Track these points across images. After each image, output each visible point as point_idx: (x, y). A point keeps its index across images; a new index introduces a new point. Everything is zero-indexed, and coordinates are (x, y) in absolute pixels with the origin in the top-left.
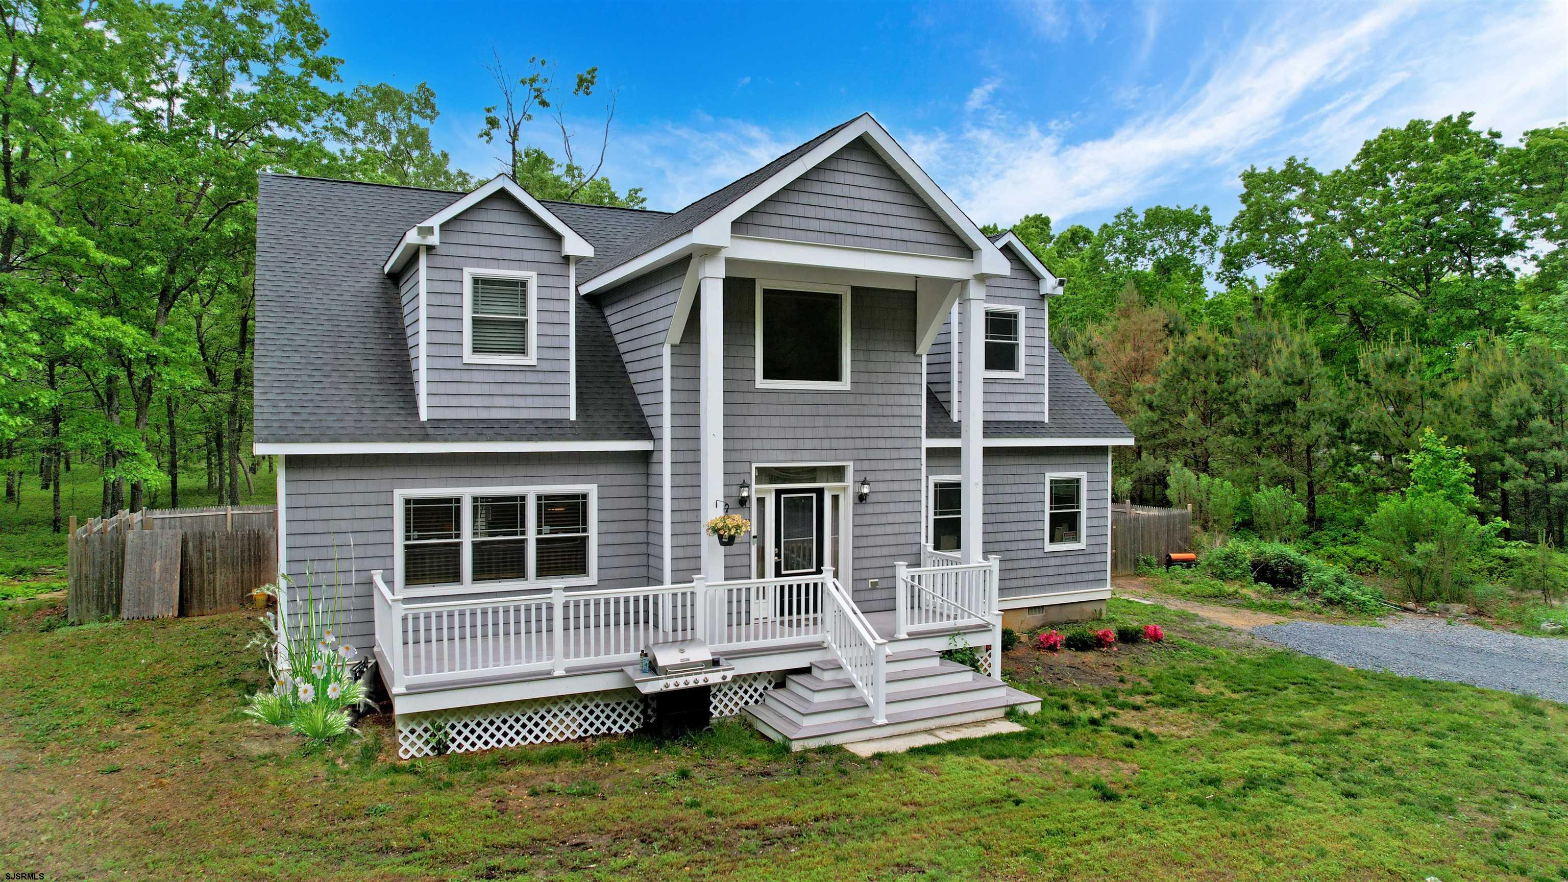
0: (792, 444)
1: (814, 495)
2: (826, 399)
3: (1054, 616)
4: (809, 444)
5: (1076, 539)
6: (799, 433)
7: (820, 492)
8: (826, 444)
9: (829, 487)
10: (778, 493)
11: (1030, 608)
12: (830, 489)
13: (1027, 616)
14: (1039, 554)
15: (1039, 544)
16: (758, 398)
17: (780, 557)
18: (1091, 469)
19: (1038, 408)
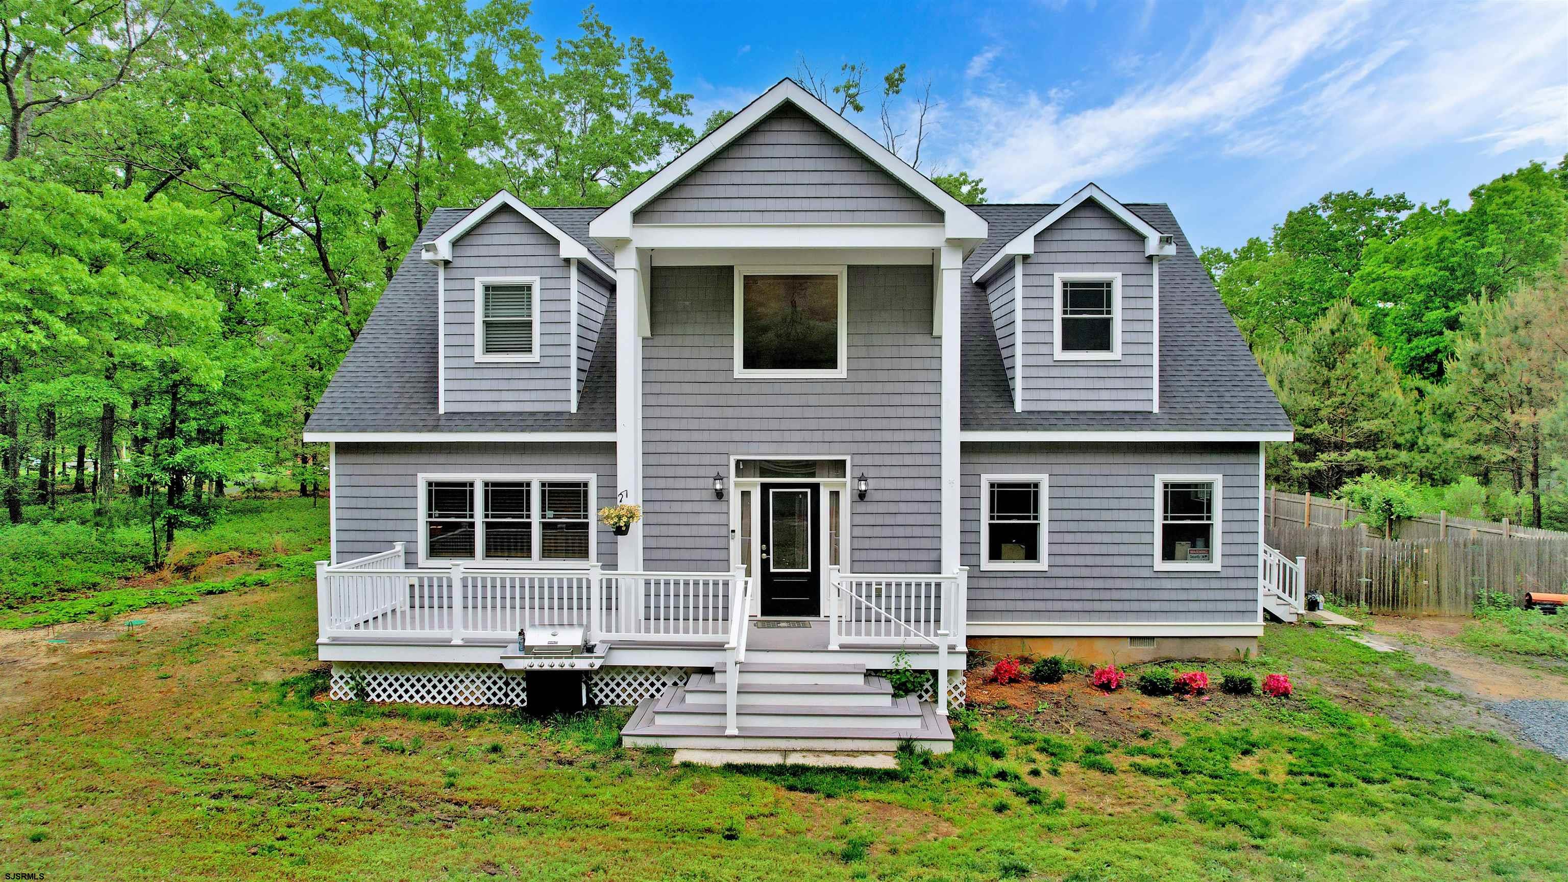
0: (776, 436)
1: (809, 491)
2: (818, 388)
3: (1168, 651)
4: (797, 436)
5: (1208, 557)
6: (785, 424)
7: (815, 488)
8: (818, 436)
9: (826, 483)
10: (765, 488)
11: (1132, 638)
12: (826, 484)
13: (1127, 646)
14: (1146, 573)
15: (1146, 561)
16: (736, 389)
17: (767, 552)
18: (1230, 470)
19: (1142, 395)
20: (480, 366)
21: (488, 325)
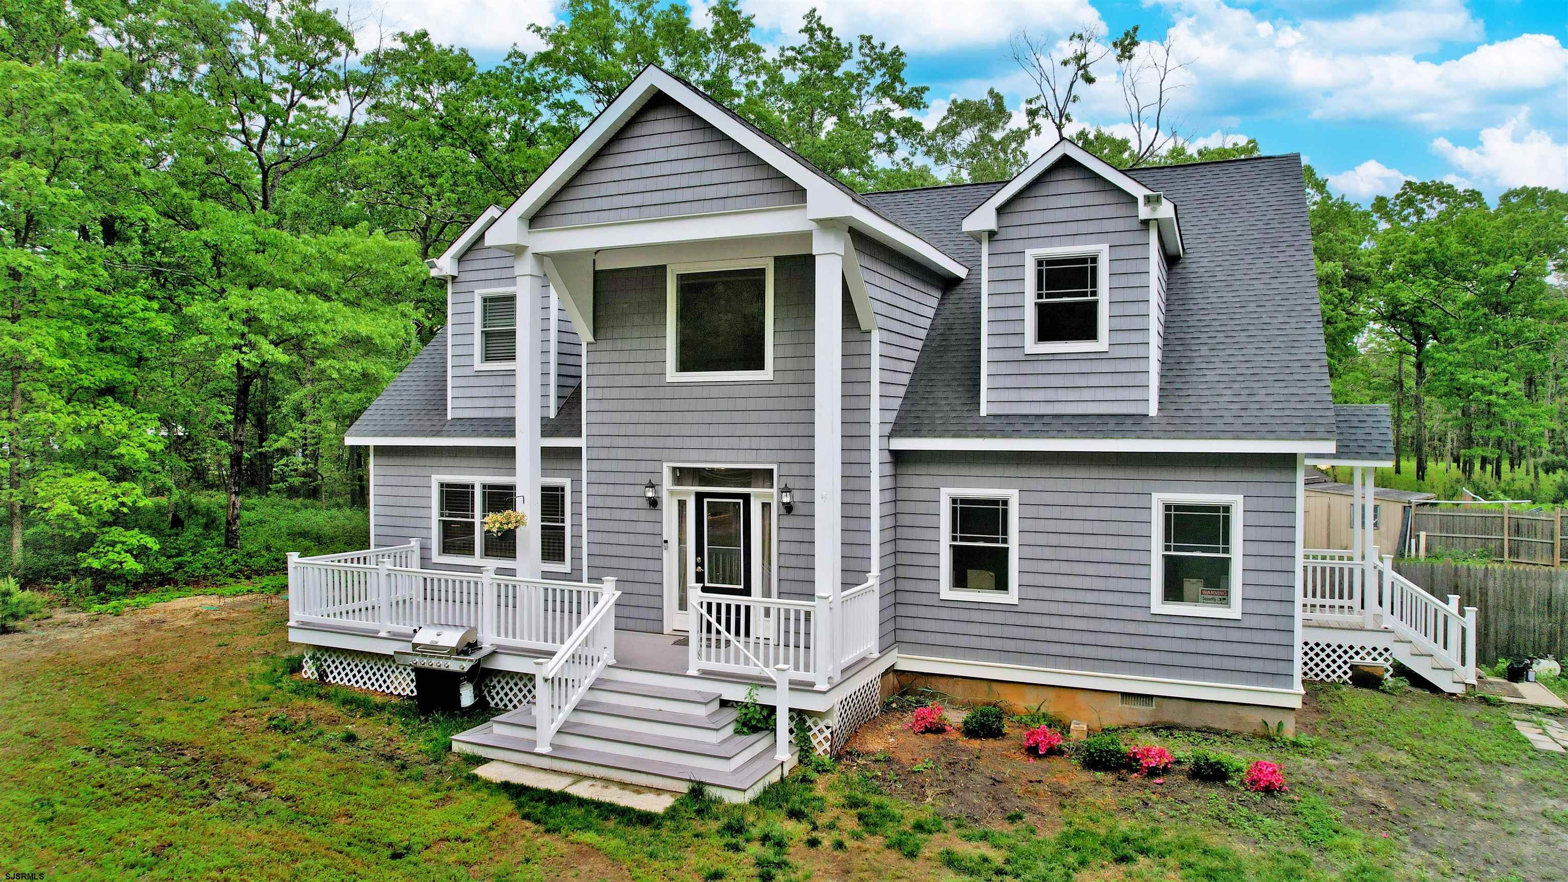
0: (706, 442)
1: (741, 501)
2: (745, 391)
3: (1171, 714)
4: (724, 443)
5: (1225, 599)
6: (714, 430)
7: (746, 498)
8: (745, 443)
9: (758, 494)
10: (700, 497)
11: (1125, 695)
12: (758, 496)
13: (1117, 704)
14: (1139, 615)
15: (1140, 600)
16: (669, 393)
17: (702, 566)
18: (1254, 489)
19: (1135, 394)
20: (479, 374)
21: (487, 335)
